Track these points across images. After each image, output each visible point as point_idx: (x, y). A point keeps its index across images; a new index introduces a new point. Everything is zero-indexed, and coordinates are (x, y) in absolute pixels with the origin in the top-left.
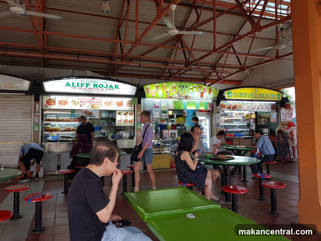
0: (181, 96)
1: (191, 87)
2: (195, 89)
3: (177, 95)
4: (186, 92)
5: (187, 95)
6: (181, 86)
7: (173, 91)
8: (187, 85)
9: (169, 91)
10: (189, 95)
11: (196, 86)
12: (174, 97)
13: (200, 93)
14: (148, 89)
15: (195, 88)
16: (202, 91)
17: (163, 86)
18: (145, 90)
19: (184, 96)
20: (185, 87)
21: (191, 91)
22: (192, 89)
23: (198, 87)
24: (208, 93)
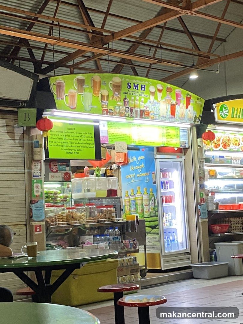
0: (132, 110)
1: (152, 89)
2: (159, 95)
3: (125, 108)
4: (142, 102)
5: (145, 108)
6: (132, 86)
7: (115, 97)
8: (143, 83)
9: (108, 96)
10: (148, 109)
11: (161, 88)
12: (118, 112)
13: (170, 105)
14: (59, 86)
15: (160, 91)
16: (174, 102)
17: (93, 82)
18: (54, 89)
19: (138, 109)
20: (140, 88)
21: (152, 98)
22: (153, 93)
23: (164, 91)
24: (185, 105)
